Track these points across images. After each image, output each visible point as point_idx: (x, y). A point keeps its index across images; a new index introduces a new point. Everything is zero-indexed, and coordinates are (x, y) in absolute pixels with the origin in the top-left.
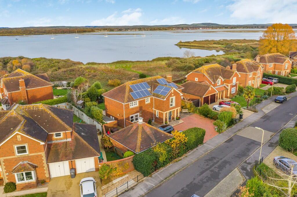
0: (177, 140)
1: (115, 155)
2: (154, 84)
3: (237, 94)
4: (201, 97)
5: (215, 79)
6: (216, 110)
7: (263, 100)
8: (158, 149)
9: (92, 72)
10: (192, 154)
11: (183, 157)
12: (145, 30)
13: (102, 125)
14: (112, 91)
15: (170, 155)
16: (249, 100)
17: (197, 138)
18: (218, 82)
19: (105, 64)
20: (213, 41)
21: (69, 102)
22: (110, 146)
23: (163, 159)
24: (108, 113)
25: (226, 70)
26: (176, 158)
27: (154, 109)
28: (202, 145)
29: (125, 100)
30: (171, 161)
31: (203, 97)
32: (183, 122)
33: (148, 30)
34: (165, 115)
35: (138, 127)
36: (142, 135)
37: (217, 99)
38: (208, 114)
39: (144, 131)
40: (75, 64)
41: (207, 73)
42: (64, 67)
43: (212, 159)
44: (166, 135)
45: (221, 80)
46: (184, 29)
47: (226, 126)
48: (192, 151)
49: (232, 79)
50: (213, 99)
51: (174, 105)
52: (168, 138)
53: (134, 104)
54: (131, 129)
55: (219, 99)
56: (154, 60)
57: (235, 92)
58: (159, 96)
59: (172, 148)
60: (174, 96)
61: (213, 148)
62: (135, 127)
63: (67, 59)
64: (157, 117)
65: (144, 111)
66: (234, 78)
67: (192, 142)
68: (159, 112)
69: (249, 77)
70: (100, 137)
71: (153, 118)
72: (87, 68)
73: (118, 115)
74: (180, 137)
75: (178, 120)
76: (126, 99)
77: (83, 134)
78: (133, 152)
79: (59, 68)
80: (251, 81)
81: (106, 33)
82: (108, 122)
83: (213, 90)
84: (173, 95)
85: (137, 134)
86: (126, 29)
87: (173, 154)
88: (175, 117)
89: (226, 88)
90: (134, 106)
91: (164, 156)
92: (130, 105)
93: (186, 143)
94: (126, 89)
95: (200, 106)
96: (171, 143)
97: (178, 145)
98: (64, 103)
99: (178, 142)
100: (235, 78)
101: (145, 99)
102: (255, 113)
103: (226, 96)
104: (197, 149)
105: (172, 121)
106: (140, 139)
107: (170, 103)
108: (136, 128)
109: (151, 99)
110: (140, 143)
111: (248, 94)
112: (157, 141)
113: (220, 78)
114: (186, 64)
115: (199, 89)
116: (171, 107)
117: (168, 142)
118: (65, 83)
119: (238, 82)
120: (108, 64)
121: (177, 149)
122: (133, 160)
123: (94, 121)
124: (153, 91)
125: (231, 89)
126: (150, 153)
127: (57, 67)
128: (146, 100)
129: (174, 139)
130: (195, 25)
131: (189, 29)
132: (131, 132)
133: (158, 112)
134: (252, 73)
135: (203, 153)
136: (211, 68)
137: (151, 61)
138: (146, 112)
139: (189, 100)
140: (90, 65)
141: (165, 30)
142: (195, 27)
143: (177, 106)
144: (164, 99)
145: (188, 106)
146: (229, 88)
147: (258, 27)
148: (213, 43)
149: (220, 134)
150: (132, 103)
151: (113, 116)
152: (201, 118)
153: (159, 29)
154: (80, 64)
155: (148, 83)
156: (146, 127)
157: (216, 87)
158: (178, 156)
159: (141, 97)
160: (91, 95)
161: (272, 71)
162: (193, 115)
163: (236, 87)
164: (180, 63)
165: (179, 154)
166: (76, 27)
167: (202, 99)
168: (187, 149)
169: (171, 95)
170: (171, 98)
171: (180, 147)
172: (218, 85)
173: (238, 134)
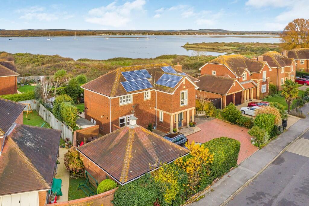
0: (195, 159)
1: (85, 186)
2: (157, 73)
3: (269, 94)
4: (223, 95)
5: (240, 73)
6: (245, 114)
7: (306, 103)
8: (161, 176)
9: (82, 68)
10: (221, 184)
11: (206, 192)
12: (149, 34)
13: (73, 131)
14: (95, 81)
15: (185, 187)
16: (290, 100)
17: (229, 155)
18: (243, 76)
19: (100, 61)
20: (223, 43)
21: (37, 98)
22: (79, 168)
23: (172, 196)
24: (87, 114)
25: (253, 62)
26: (194, 194)
27: (156, 109)
28: (236, 169)
29: (113, 92)
30: (186, 200)
31: (226, 95)
32: (200, 130)
33: (152, 35)
34: (173, 118)
35: (128, 133)
36: (133, 148)
37: (243, 99)
38: (236, 119)
39: (137, 142)
40: (63, 60)
41: (228, 63)
42: (49, 62)
43: (259, 196)
44: (176, 149)
45: (248, 74)
46: (191, 34)
47: (268, 137)
48: (222, 180)
49: (262, 72)
50: (238, 99)
51: (186, 103)
52: (180, 155)
53: (126, 99)
54: (116, 137)
55: (246, 99)
56: (157, 58)
57: (265, 91)
58: (165, 88)
59: (188, 174)
60: (186, 89)
61: (255, 173)
62: (122, 134)
63: (55, 55)
64: (161, 122)
65: (142, 111)
66: (264, 72)
67: (220, 163)
68: (164, 114)
69: (281, 73)
70: (63, 152)
71: (155, 122)
72: (76, 64)
73: (102, 117)
74: (200, 153)
75: (192, 127)
76: (114, 90)
77: (30, 144)
78: (116, 182)
79: (43, 64)
80: (283, 78)
81: (107, 36)
82: (84, 127)
83: (239, 87)
84: (184, 87)
85: (125, 146)
86: (129, 33)
87: (190, 186)
88: (188, 122)
89: (255, 85)
90: (126, 103)
91: (173, 191)
92: (120, 100)
93: (210, 164)
94: (115, 77)
95: (222, 108)
96: (185, 163)
97: (199, 168)
98: (29, 100)
99: (199, 163)
100: (266, 71)
101: (143, 93)
102: (302, 119)
103: (255, 96)
104: (229, 176)
105: (184, 128)
106: (130, 156)
107: (181, 100)
108: (124, 136)
109: (153, 94)
110: (130, 163)
111: (288, 92)
112: (160, 160)
113: (246, 71)
114: (196, 61)
115: (219, 85)
116: (181, 106)
117: (180, 163)
118: (42, 78)
119: (269, 78)
120: (103, 60)
121: (196, 175)
122: (115, 198)
123: (63, 126)
124: (156, 81)
125: (260, 87)
126: (146, 185)
127: (41, 62)
128: (144, 95)
129: (190, 156)
130: (202, 30)
131: (195, 34)
132: (115, 142)
133: (162, 113)
134: (284, 67)
135: (241, 183)
136: (232, 59)
137: (154, 59)
138: (145, 113)
139: (206, 99)
140: (82, 62)
141: (171, 34)
142: (201, 32)
143: (190, 105)
144: (172, 92)
145: (206, 107)
146: (258, 85)
147: (268, 34)
148: (224, 45)
149: (261, 150)
150: (124, 98)
151: (94, 119)
152: (226, 125)
153: (163, 33)
154: (70, 61)
155: (149, 71)
156: (141, 133)
157: (242, 83)
158: (199, 190)
159: (137, 89)
160: (70, 91)
161: (304, 69)
162: (214, 120)
163: (267, 85)
164: (189, 60)
165: (200, 186)
166: (76, 30)
167: (225, 97)
168: (213, 175)
169: (181, 88)
170: (181, 92)
171: (200, 172)
172: (243, 80)
173: (288, 150)
